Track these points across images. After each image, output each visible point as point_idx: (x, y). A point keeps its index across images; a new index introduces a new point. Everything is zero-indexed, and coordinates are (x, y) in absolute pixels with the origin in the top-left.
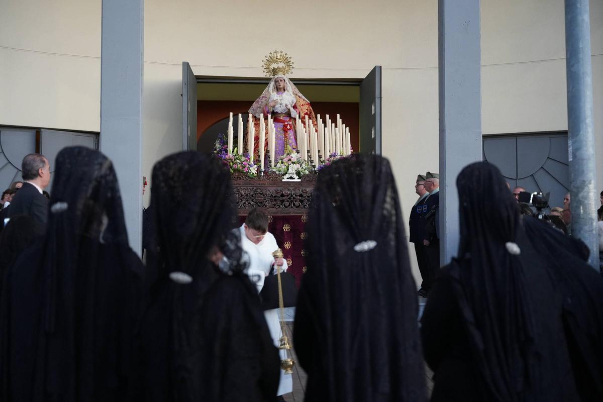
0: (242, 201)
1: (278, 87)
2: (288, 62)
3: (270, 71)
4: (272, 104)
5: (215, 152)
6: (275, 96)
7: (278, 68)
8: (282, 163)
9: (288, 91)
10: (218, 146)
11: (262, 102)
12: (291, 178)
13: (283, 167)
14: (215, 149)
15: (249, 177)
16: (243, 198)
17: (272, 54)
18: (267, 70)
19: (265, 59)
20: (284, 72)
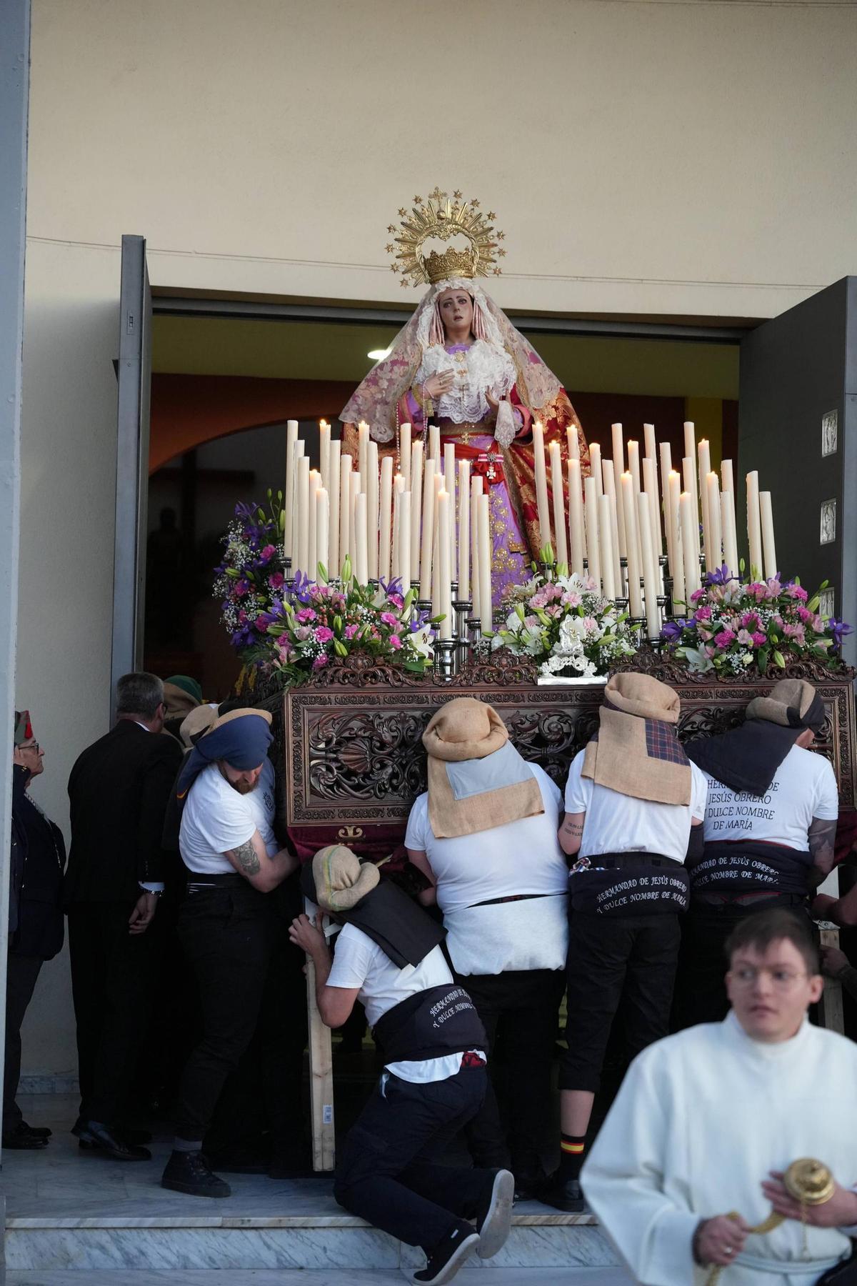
0: (383, 766)
1: (452, 323)
2: (481, 234)
3: (418, 265)
4: (432, 388)
5: (229, 571)
6: (438, 358)
7: (451, 252)
8: (529, 612)
9: (487, 339)
10: (238, 548)
11: (391, 381)
12: (569, 671)
13: (535, 630)
14: (231, 563)
15: (408, 672)
16: (390, 754)
17: (425, 203)
18: (408, 262)
19: (397, 221)
20: (469, 270)
